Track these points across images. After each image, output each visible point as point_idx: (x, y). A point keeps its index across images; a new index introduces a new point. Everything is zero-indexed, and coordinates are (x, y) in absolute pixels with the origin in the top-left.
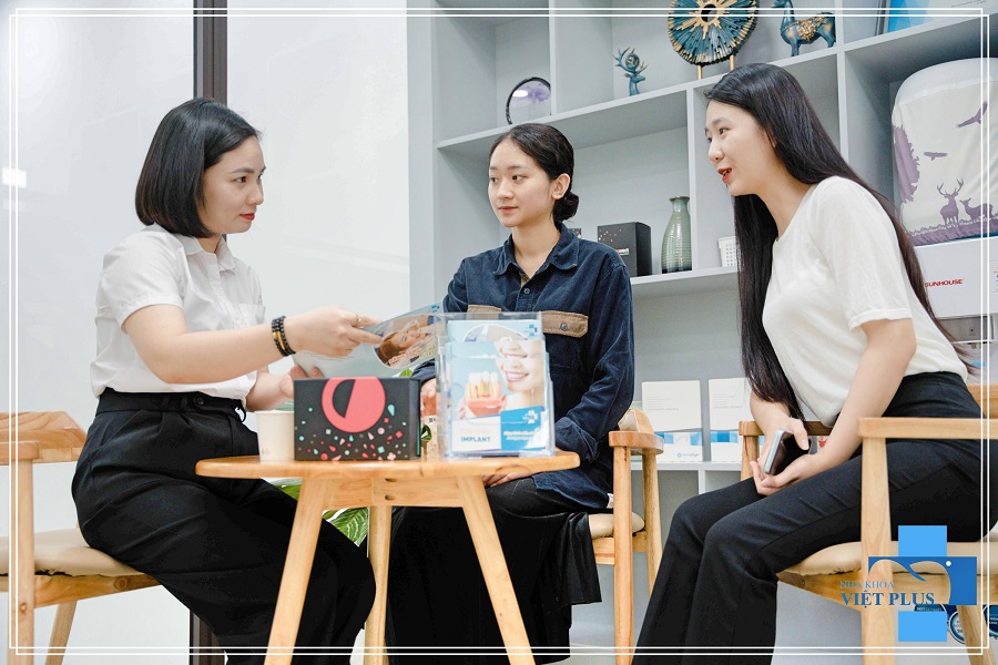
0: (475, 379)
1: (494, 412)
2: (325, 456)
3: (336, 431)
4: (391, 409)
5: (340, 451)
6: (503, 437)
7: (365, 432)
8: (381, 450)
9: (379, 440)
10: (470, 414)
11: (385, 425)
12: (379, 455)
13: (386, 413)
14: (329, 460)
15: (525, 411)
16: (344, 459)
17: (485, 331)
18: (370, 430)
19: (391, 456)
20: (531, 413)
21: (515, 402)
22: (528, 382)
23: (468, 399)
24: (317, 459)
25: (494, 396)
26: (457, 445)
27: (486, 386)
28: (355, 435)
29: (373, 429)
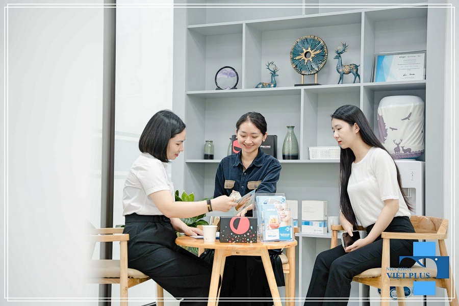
0: (271, 217)
1: (277, 228)
2: (230, 241)
3: (234, 233)
4: (252, 227)
5: (235, 240)
6: (280, 235)
7: (243, 234)
8: (248, 240)
9: (247, 237)
10: (270, 228)
11: (249, 233)
12: (247, 241)
13: (250, 228)
14: (232, 242)
15: (286, 227)
16: (236, 242)
17: (269, 200)
18: (244, 234)
19: (251, 242)
20: (287, 228)
21: (283, 225)
22: (287, 218)
23: (270, 224)
24: (228, 242)
25: (277, 223)
26: (267, 238)
27: (274, 219)
28: (240, 235)
29: (246, 234)
